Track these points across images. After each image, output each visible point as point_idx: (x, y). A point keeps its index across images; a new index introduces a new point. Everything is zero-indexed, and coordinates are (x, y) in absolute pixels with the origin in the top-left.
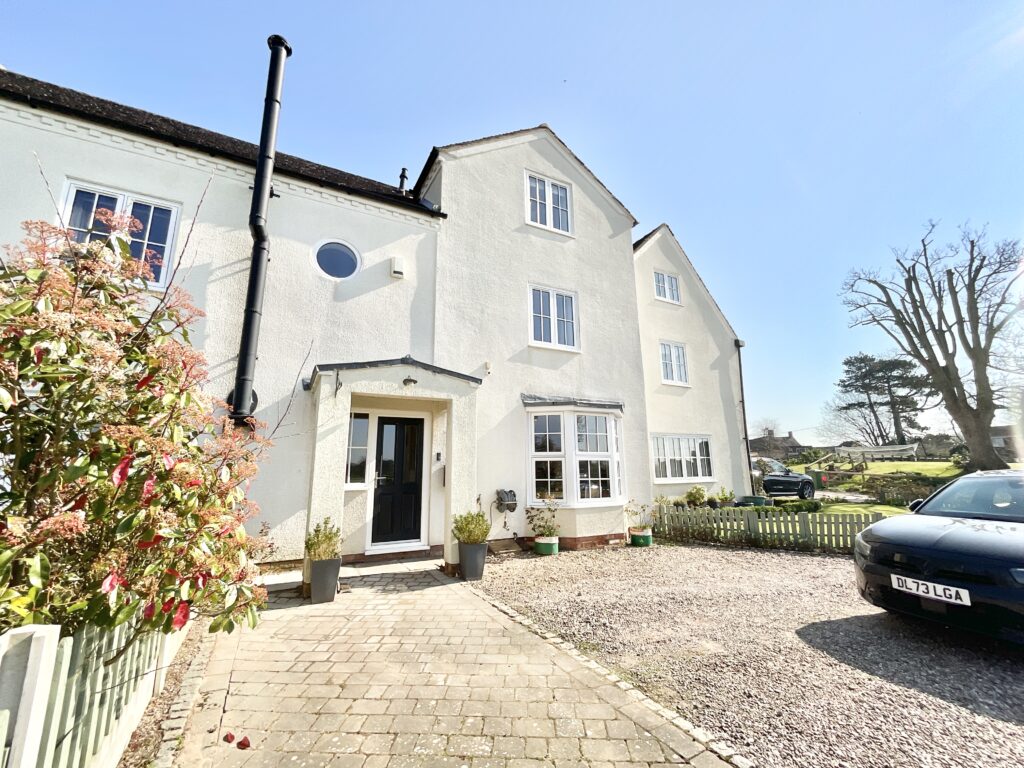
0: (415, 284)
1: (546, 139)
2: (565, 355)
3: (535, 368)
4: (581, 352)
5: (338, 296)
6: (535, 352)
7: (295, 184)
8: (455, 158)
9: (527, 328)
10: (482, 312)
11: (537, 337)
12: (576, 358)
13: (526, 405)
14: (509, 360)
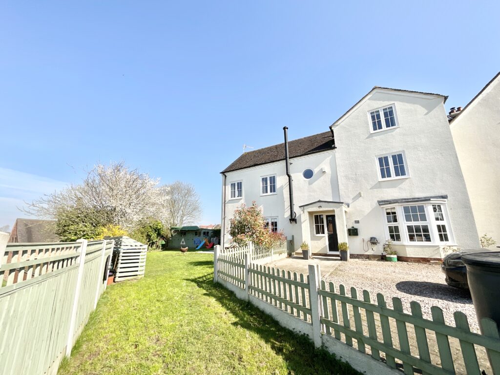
0: (331, 173)
1: (377, 92)
2: (400, 181)
3: (385, 189)
4: (410, 176)
5: (310, 184)
6: (383, 183)
7: (295, 159)
8: (337, 125)
9: (377, 175)
10: (356, 175)
11: (383, 176)
12: (407, 181)
13: (380, 205)
14: (370, 189)
